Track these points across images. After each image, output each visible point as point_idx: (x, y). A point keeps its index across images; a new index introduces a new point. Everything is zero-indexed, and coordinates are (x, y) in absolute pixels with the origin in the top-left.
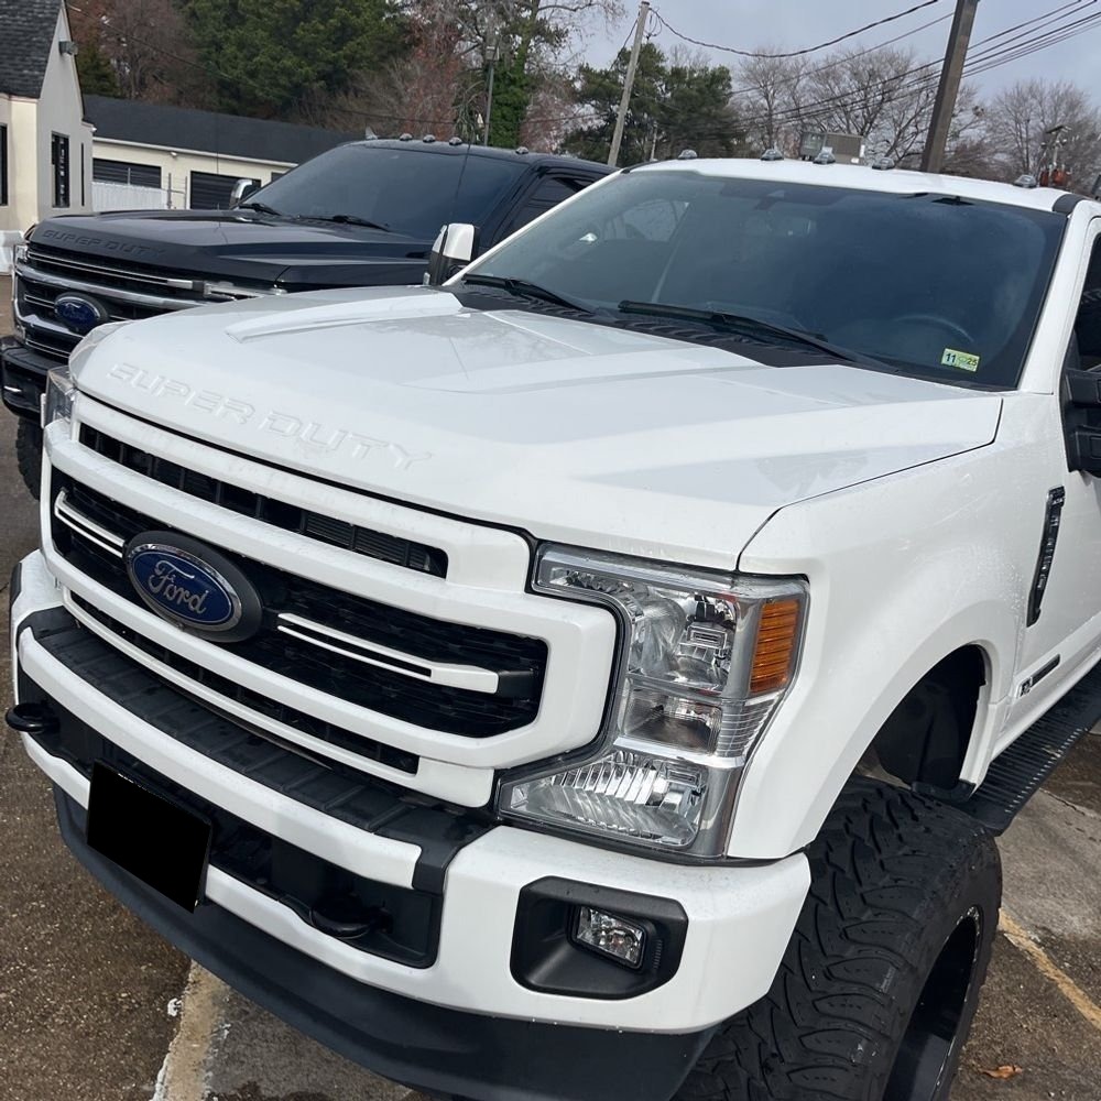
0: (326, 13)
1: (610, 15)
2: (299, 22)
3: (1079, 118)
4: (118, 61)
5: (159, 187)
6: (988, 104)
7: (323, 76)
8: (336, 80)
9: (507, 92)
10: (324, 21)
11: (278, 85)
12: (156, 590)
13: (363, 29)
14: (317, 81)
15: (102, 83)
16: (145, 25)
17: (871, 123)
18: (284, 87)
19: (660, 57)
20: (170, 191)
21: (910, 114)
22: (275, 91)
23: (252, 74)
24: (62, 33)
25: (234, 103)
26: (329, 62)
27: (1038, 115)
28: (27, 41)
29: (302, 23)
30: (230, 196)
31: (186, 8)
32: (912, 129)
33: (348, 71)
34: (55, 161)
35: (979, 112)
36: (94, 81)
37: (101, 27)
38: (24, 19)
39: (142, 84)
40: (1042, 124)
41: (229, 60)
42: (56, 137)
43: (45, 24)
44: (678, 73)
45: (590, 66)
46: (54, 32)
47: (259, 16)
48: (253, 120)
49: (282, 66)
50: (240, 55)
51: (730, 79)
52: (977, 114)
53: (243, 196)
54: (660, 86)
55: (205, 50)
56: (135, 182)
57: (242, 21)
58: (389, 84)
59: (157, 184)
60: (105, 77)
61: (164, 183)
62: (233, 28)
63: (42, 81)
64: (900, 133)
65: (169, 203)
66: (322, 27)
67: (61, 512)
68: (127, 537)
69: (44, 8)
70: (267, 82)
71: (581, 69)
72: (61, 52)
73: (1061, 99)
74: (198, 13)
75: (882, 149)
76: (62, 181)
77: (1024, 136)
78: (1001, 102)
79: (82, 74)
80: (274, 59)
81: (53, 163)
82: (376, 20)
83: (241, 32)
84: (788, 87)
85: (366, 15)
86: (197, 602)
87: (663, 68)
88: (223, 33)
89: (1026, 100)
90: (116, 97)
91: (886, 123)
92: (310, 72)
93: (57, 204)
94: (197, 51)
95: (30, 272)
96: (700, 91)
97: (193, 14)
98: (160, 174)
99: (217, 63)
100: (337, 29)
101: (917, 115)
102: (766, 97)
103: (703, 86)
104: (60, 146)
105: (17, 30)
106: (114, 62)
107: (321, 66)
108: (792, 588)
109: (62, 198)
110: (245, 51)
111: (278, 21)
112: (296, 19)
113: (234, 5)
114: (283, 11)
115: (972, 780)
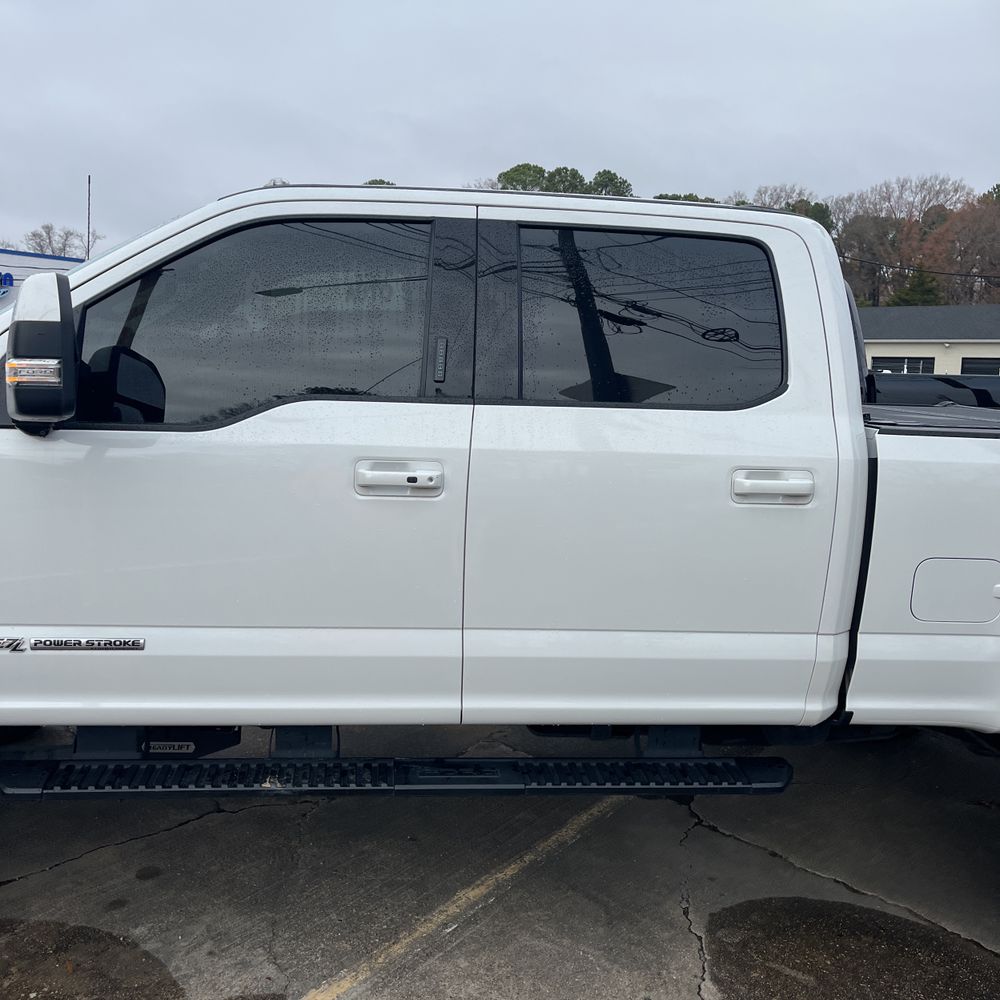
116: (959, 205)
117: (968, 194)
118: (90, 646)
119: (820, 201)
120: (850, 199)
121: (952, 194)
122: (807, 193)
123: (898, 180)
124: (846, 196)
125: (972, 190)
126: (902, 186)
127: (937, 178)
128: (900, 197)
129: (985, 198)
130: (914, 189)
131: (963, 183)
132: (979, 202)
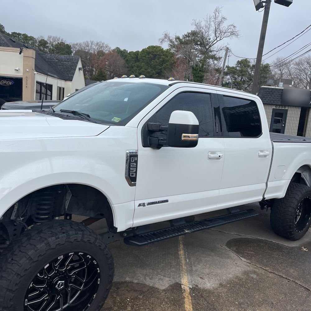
0: (159, 57)
7: (158, 73)
8: (160, 74)
10: (158, 59)
13: (168, 61)
14: (156, 74)
15: (103, 78)
19: (249, 62)
24: (80, 65)
26: (159, 69)
28: (71, 68)
33: (163, 71)
38: (71, 63)
41: (135, 71)
43: (75, 64)
45: (229, 66)
46: (77, 65)
47: (143, 59)
50: (137, 69)
51: (270, 67)
54: (249, 70)
57: (138, 61)
66: (158, 61)
72: (79, 70)
74: (128, 60)
80: (145, 69)
83: (138, 64)
87: (250, 65)
88: (134, 64)
92: (154, 72)
100: (162, 61)
102: (280, 70)
103: (262, 69)
105: (69, 66)
107: (157, 70)
110: (139, 68)
111: (147, 60)
112: (152, 59)
113: (137, 57)
114: (148, 58)
115: (116, 227)
116: (107, 51)
117: (109, 48)
118: (159, 202)
119: (68, 44)
120: (77, 44)
121: (105, 48)
122: (64, 40)
123: (90, 41)
124: (76, 43)
125: (111, 48)
126: (92, 43)
127: (101, 42)
128: (91, 46)
129: (114, 50)
130: (95, 45)
131: (108, 45)
132: (112, 51)
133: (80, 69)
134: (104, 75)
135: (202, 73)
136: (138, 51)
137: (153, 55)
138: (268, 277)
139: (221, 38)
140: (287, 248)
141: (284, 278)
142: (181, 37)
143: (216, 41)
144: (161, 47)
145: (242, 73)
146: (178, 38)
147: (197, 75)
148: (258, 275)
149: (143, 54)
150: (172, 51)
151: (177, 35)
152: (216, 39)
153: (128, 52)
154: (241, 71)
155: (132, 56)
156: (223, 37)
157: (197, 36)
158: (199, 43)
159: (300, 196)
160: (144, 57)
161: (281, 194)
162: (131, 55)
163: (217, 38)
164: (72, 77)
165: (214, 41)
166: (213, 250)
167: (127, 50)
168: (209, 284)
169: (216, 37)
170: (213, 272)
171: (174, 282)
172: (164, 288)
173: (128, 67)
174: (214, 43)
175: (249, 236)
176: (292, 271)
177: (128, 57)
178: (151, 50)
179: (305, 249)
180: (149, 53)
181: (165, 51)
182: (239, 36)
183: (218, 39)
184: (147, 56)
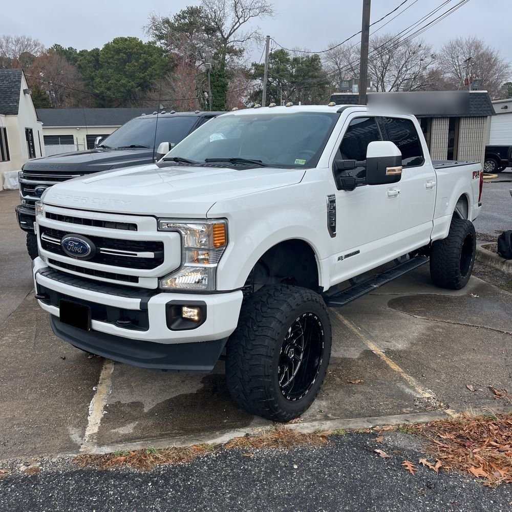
0: (138, 57)
1: (258, 41)
2: (126, 64)
3: (481, 52)
4: (50, 92)
5: (74, 144)
6: (438, 52)
7: (139, 85)
8: (145, 86)
9: (218, 81)
10: (137, 61)
11: (121, 92)
12: (69, 249)
13: (154, 62)
14: (137, 87)
15: (44, 102)
16: (59, 74)
17: (386, 69)
18: (123, 92)
19: (287, 54)
20: (77, 145)
21: (403, 62)
22: (119, 95)
23: (109, 89)
24: (24, 86)
25: (102, 102)
26: (141, 78)
27: (461, 54)
28: (10, 91)
29: (128, 64)
30: (94, 143)
31: (76, 64)
32: (404, 69)
33: (150, 81)
34: (28, 139)
35: (433, 57)
36: (40, 102)
37: (40, 78)
38: (8, 82)
39: (62, 100)
40: (464, 57)
41: (98, 84)
42: (27, 130)
43: (17, 83)
44: (296, 60)
45: (257, 63)
46: (20, 86)
47: (109, 63)
48: (111, 109)
49: (121, 83)
50: (102, 81)
51: (320, 59)
52: (433, 58)
53: (99, 143)
54: (289, 67)
55: (87, 81)
56: (63, 143)
57: (101, 66)
58: (168, 84)
59: (73, 143)
60: (44, 99)
61: (75, 143)
62: (98, 70)
63: (18, 107)
64: (399, 71)
65: (78, 150)
66: (136, 64)
67: (43, 238)
68: (61, 239)
69: (15, 77)
70: (115, 91)
71: (253, 65)
72: (25, 94)
73: (471, 45)
74: (82, 65)
75: (392, 79)
76: (31, 147)
77: (457, 64)
78: (444, 51)
79: (34, 100)
80: (117, 81)
81: (27, 140)
82: (160, 57)
83: (101, 71)
84: (346, 59)
85: (155, 56)
86: (79, 250)
87: (289, 59)
88: (94, 73)
89: (455, 48)
90: (51, 108)
91: (393, 68)
92: (134, 84)
93: (31, 157)
94: (84, 82)
95: (25, 181)
96: (307, 66)
97: (80, 67)
98: (73, 138)
99: (93, 86)
100: (143, 63)
101: (406, 62)
102: (337, 64)
103: (308, 64)
104: (29, 133)
105: (4, 88)
106: (48, 92)
107: (138, 81)
108: (222, 221)
109: (32, 154)
110: (104, 79)
111: (117, 64)
112: (125, 62)
113: (97, 60)
114: (119, 59)
115: (322, 286)
116: (39, 54)
117: (42, 48)
118: (353, 254)
121: (34, 47)
123: (4, 37)
125: (44, 46)
126: (7, 40)
127: (24, 38)
128: (7, 47)
129: (50, 51)
130: (14, 43)
131: (39, 42)
132: (48, 53)
133: (25, 92)
134: (44, 96)
135: (222, 79)
136: (97, 49)
137: (125, 54)
138: (454, 328)
139: (246, 19)
140: (456, 298)
141: (470, 326)
142: (172, 20)
143: (238, 24)
144: (138, 39)
145: (278, 73)
146: (167, 21)
147: (215, 84)
148: (443, 328)
149: (107, 53)
150: (158, 44)
151: (165, 17)
152: (238, 21)
153: (78, 52)
154: (278, 70)
155: (88, 57)
156: (248, 16)
157: (198, 16)
158: (203, 28)
159: (463, 233)
160: (110, 58)
161: (444, 233)
162: (85, 58)
163: (239, 19)
164: (17, 108)
165: (236, 24)
166: (379, 314)
167: (74, 48)
168: (400, 345)
169: (238, 17)
170: (395, 334)
171: (362, 350)
172: (356, 357)
173: (84, 80)
174: (235, 28)
175: (406, 294)
176: (475, 318)
177: (81, 60)
178: (121, 46)
179: (475, 296)
180: (118, 51)
181: (145, 46)
182: (273, 14)
183: (241, 21)
184: (115, 57)
